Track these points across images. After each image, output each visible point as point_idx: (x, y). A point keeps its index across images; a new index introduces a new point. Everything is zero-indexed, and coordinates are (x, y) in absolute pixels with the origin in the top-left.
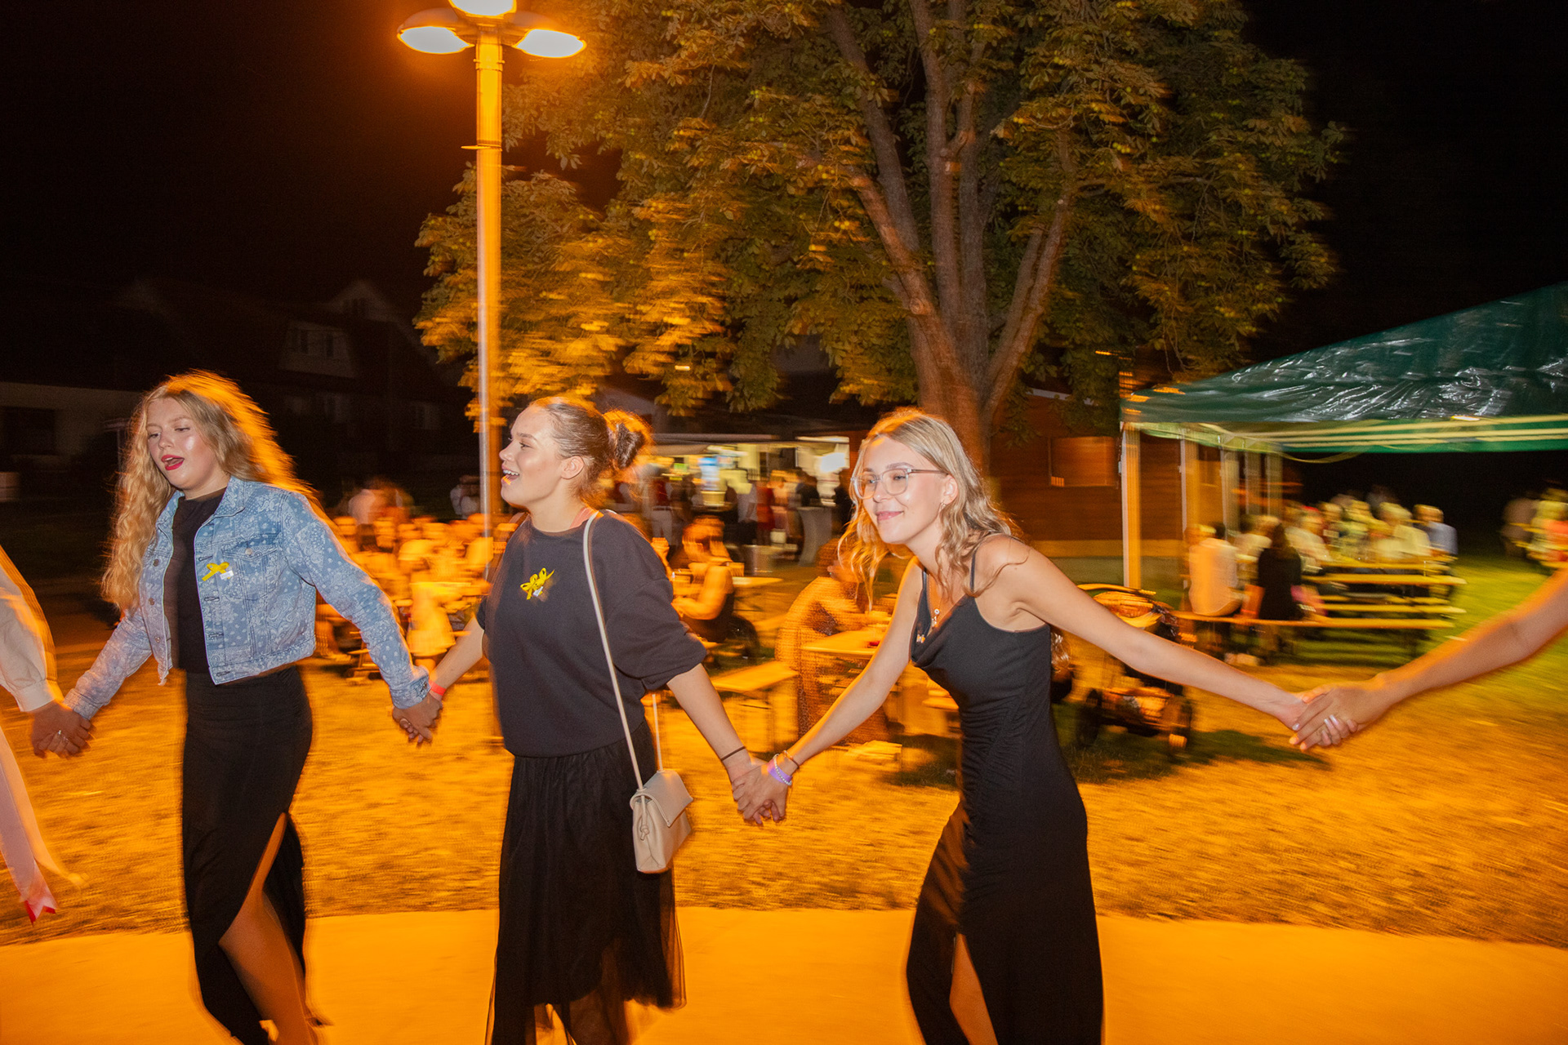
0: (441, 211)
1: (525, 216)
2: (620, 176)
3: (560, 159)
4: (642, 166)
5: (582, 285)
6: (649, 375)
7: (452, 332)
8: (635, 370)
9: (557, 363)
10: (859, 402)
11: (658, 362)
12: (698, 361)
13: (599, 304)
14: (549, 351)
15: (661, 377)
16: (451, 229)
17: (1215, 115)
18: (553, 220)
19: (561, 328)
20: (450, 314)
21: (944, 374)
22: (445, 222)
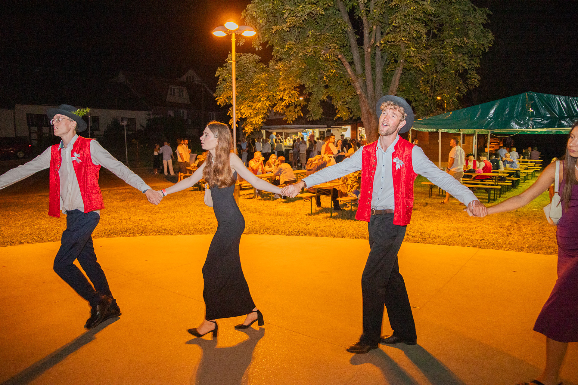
0: (222, 66)
1: (245, 66)
2: (273, 54)
3: (256, 48)
4: (279, 51)
5: (261, 87)
6: (280, 112)
7: (225, 100)
8: (276, 110)
9: (254, 109)
10: (343, 119)
11: (282, 109)
12: (296, 107)
13: (266, 92)
14: (252, 106)
15: (285, 112)
16: (225, 71)
17: (451, 33)
18: (254, 67)
19: (255, 99)
20: (225, 96)
21: (368, 111)
22: (223, 69)
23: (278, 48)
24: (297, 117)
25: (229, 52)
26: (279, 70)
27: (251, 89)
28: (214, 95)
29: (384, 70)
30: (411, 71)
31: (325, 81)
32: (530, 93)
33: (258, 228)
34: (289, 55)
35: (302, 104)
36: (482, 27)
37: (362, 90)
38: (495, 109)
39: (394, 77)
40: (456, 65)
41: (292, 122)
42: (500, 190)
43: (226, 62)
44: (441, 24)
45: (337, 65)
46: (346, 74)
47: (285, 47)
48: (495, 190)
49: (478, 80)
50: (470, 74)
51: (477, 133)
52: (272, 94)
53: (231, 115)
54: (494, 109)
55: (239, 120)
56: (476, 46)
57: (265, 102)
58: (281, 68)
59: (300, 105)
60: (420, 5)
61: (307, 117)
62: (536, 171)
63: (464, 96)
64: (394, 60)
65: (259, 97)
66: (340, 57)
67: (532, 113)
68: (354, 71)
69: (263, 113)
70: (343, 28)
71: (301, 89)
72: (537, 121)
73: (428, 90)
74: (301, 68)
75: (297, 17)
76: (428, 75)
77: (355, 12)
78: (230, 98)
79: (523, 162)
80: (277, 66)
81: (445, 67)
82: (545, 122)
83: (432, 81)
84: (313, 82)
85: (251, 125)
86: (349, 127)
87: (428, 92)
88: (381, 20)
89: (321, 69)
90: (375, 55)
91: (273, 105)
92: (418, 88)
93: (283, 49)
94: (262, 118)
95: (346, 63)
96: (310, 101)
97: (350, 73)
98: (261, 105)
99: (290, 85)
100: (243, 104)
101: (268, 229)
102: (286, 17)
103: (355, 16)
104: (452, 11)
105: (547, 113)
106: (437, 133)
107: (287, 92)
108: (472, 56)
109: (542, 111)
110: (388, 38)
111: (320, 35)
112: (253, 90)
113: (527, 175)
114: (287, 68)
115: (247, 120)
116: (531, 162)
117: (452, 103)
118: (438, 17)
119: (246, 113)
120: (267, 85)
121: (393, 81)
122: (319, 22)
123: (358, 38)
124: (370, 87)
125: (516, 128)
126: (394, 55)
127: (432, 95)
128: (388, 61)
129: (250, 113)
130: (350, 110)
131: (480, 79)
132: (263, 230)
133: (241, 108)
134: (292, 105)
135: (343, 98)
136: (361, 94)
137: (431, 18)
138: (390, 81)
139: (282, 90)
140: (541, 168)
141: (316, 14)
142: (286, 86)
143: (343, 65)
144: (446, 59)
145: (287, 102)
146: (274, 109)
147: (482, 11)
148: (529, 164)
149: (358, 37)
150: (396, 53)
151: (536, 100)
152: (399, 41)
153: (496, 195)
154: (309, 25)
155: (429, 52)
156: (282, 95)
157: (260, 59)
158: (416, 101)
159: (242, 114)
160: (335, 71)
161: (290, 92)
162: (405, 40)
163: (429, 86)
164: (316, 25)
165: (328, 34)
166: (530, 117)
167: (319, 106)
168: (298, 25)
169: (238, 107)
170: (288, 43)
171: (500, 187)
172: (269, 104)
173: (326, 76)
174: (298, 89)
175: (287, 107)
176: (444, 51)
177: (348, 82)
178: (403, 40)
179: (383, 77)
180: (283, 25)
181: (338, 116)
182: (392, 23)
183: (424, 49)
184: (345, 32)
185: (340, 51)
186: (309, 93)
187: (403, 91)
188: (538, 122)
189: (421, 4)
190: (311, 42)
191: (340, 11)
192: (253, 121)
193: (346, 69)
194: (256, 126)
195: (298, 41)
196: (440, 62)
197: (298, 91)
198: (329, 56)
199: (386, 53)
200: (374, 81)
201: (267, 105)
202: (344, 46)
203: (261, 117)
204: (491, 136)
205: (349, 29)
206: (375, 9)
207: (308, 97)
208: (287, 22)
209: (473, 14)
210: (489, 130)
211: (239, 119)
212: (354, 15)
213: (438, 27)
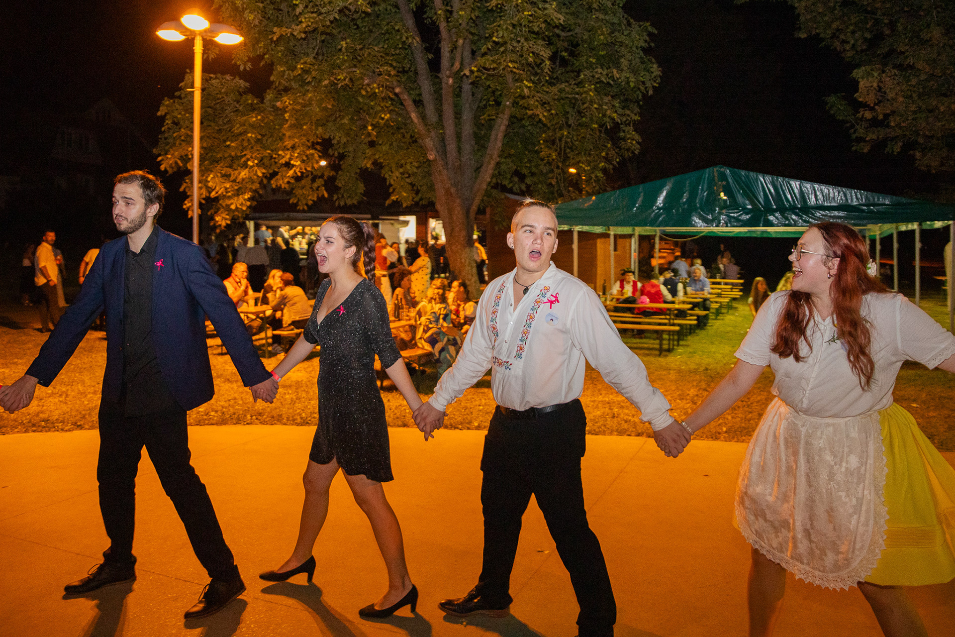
0: (172, 97)
1: (218, 99)
2: (272, 78)
3: (239, 66)
4: (284, 75)
5: (249, 140)
6: (285, 188)
7: (176, 163)
8: (277, 186)
9: (234, 181)
10: (402, 205)
11: (288, 182)
12: (313, 180)
13: (258, 150)
14: (229, 176)
15: (293, 189)
16: (178, 106)
17: (591, 60)
18: (235, 101)
19: (237, 162)
20: (176, 154)
21: (448, 192)
22: (174, 102)
23: (282, 69)
24: (315, 199)
25: (188, 71)
26: (284, 110)
27: (228, 143)
28: (155, 151)
29: (476, 118)
30: (524, 122)
31: (369, 133)
32: (721, 168)
33: (241, 412)
34: (304, 83)
35: (326, 174)
36: (642, 54)
37: (437, 152)
38: (667, 194)
39: (494, 133)
40: (601, 115)
41: (306, 208)
42: (678, 333)
43: (180, 89)
44: (575, 43)
45: (392, 104)
46: (408, 122)
47: (295, 68)
48: (669, 332)
49: (638, 143)
50: (624, 131)
51: (637, 234)
52: (269, 154)
53: (187, 190)
54: (664, 193)
55: (203, 202)
56: (632, 85)
57: (256, 168)
58: (287, 107)
59: (322, 176)
60: (540, 9)
61: (335, 199)
62: (734, 299)
63: (614, 168)
64: (494, 100)
65: (244, 159)
66: (397, 90)
67: (725, 201)
68: (423, 117)
69: (251, 190)
70: (404, 39)
71: (325, 147)
72: (732, 215)
73: (554, 157)
74: (326, 109)
75: (321, 14)
76: (554, 130)
77: (426, 12)
78: (187, 159)
79: (714, 283)
80: (279, 103)
81: (583, 117)
82: (746, 217)
83: (560, 140)
84: (348, 135)
85: (226, 212)
86: (412, 219)
87: (553, 160)
88: (472, 30)
89: (361, 111)
90: (460, 91)
91: (270, 174)
92: (537, 152)
93: (293, 71)
94: (249, 200)
95: (409, 103)
96: (341, 169)
97: (415, 120)
98: (247, 173)
99: (304, 139)
100: (212, 171)
101: (260, 414)
102: (300, 14)
103: (426, 19)
104: (592, 23)
105: (747, 202)
106: (570, 232)
107: (298, 151)
108: (626, 100)
109: (740, 199)
110: (485, 63)
111: (361, 49)
112: (232, 144)
113: (721, 307)
114: (298, 107)
115: (220, 202)
116: (726, 284)
117: (595, 181)
118: (570, 30)
119: (217, 188)
120: (259, 137)
121: (493, 137)
122: (360, 25)
123: (430, 58)
124: (452, 147)
125: (700, 226)
126: (493, 92)
127: (560, 165)
128: (484, 103)
129: (226, 189)
130: (415, 188)
131: (640, 140)
132: (252, 416)
133: (209, 179)
134: (307, 176)
135: (402, 166)
136: (435, 160)
137: (557, 31)
138: (487, 137)
139: (289, 147)
140: (741, 293)
141: (355, 11)
142: (296, 140)
143: (404, 106)
144: (583, 104)
145: (297, 170)
146: (272, 182)
147: (640, 26)
148: (723, 286)
149: (430, 56)
150: (497, 89)
151: (730, 180)
152: (504, 69)
153: (671, 342)
154: (342, 28)
155: (554, 90)
156: (288, 156)
157: (247, 88)
158: (533, 174)
159: (210, 190)
160: (388, 115)
161: (303, 151)
162: (514, 67)
163: (556, 150)
164: (353, 31)
165: (376, 49)
166: (721, 209)
167: (357, 179)
168: (321, 29)
169: (203, 176)
170: (302, 61)
171: (677, 328)
172: (263, 173)
173: (372, 125)
174: (318, 147)
175: (298, 179)
176: (581, 90)
177: (412, 137)
178: (510, 67)
179: (475, 129)
180: (293, 26)
181: (393, 198)
182: (491, 36)
183: (546, 84)
184: (406, 47)
185: (399, 81)
186: (339, 153)
187: (510, 156)
188: (734, 217)
189: (540, 7)
190: (345, 61)
191: (399, 9)
192: (232, 204)
193: (408, 113)
194: (237, 213)
195: (320, 58)
196: (574, 108)
197: (319, 151)
198: (379, 88)
199: (481, 89)
200: (458, 136)
201: (260, 174)
202: (404, 72)
203: (246, 197)
204: (661, 239)
205: (416, 42)
206: (461, 9)
207: (337, 162)
208: (301, 22)
209: (626, 30)
210: (657, 228)
211: (204, 199)
212: (425, 16)
213: (570, 47)
